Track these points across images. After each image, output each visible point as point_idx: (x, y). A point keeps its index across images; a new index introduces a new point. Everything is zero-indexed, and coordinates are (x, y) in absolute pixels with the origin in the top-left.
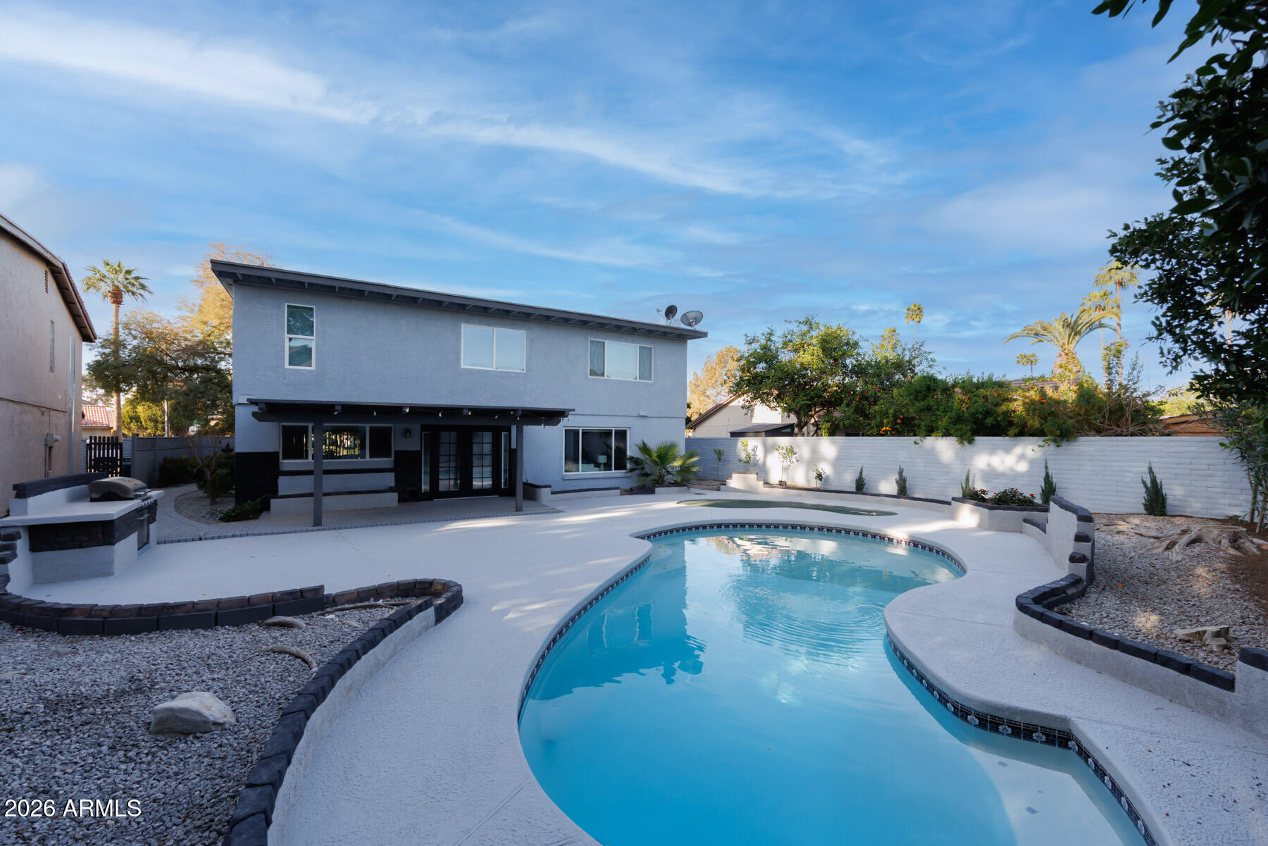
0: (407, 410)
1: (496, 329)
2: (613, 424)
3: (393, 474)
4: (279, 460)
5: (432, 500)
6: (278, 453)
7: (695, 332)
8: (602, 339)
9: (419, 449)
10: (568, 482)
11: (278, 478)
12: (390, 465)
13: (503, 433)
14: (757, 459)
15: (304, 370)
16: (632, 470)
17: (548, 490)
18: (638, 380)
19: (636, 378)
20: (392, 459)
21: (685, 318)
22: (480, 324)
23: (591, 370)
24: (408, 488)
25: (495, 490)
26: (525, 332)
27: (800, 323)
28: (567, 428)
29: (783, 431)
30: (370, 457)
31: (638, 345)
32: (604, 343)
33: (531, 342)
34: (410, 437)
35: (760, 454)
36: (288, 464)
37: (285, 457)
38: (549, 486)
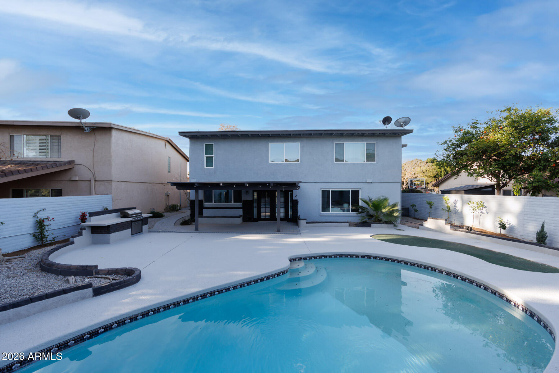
0: (221, 185)
1: (285, 143)
2: (349, 187)
3: (242, 210)
4: (203, 203)
5: (258, 222)
6: (203, 200)
7: (404, 130)
8: (342, 141)
9: (252, 199)
10: (323, 217)
11: (203, 210)
12: (241, 206)
13: (289, 192)
14: (457, 209)
15: (211, 168)
16: (361, 213)
17: (305, 221)
18: (366, 162)
19: (365, 161)
20: (242, 203)
21: (397, 123)
22: (277, 142)
23: (336, 158)
24: (247, 216)
25: (286, 219)
26: (299, 143)
27: (501, 111)
28: (323, 190)
29: (482, 190)
30: (234, 202)
31: (366, 143)
32: (344, 143)
33: (302, 147)
34: (248, 194)
35: (459, 206)
36: (206, 204)
37: (205, 202)
38: (305, 219)
